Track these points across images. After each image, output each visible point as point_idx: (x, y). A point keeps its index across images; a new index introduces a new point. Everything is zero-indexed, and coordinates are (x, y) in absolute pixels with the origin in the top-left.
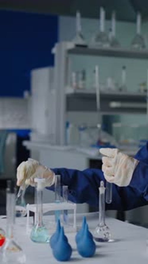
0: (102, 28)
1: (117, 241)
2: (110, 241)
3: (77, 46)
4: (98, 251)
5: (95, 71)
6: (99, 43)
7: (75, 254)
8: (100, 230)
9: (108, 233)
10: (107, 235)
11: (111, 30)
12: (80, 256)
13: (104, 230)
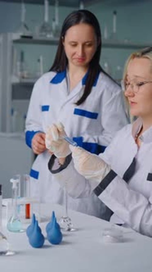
0: (46, 19)
1: (77, 230)
2: (72, 230)
3: (23, 37)
4: (64, 239)
5: (39, 60)
6: (44, 33)
7: (47, 242)
8: (64, 221)
9: (70, 224)
10: (70, 225)
11: (54, 20)
12: (49, 244)
13: (67, 221)
